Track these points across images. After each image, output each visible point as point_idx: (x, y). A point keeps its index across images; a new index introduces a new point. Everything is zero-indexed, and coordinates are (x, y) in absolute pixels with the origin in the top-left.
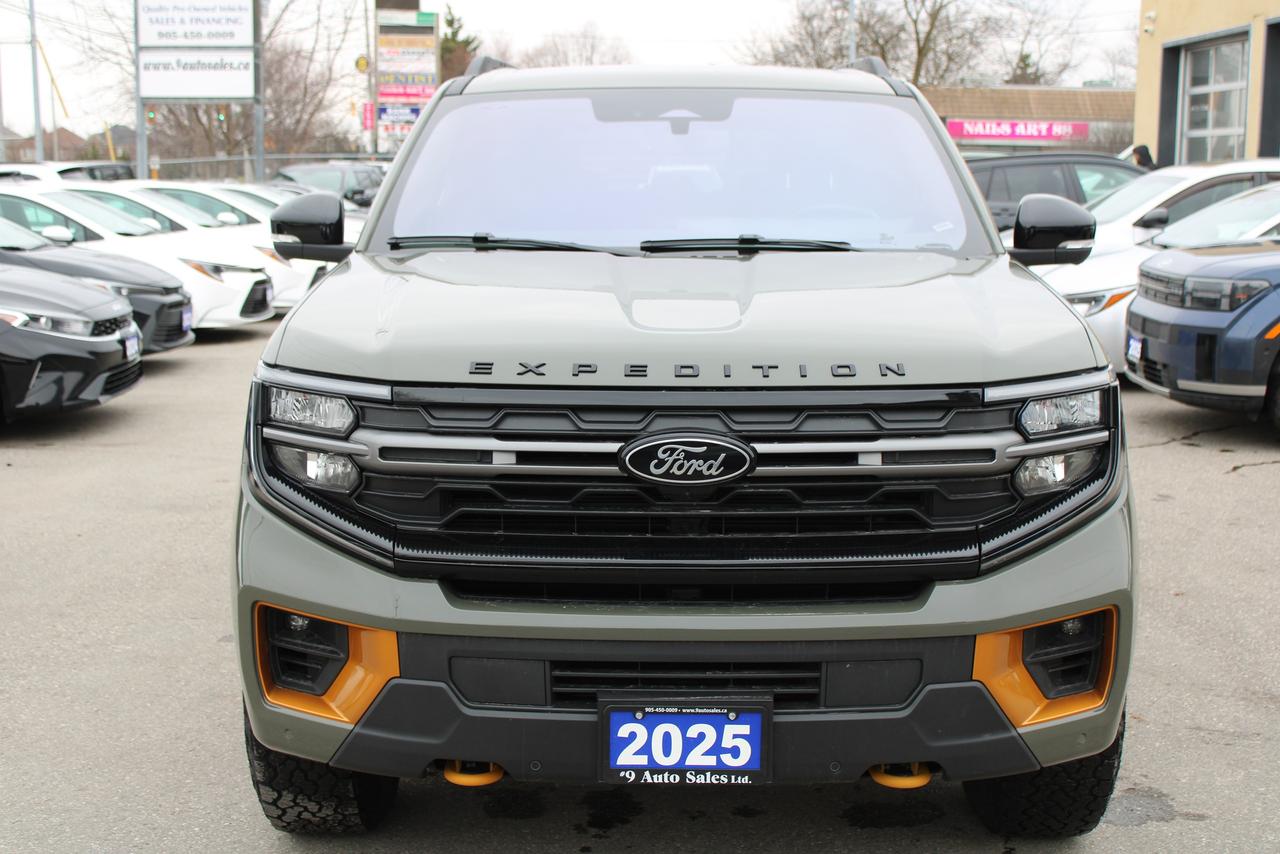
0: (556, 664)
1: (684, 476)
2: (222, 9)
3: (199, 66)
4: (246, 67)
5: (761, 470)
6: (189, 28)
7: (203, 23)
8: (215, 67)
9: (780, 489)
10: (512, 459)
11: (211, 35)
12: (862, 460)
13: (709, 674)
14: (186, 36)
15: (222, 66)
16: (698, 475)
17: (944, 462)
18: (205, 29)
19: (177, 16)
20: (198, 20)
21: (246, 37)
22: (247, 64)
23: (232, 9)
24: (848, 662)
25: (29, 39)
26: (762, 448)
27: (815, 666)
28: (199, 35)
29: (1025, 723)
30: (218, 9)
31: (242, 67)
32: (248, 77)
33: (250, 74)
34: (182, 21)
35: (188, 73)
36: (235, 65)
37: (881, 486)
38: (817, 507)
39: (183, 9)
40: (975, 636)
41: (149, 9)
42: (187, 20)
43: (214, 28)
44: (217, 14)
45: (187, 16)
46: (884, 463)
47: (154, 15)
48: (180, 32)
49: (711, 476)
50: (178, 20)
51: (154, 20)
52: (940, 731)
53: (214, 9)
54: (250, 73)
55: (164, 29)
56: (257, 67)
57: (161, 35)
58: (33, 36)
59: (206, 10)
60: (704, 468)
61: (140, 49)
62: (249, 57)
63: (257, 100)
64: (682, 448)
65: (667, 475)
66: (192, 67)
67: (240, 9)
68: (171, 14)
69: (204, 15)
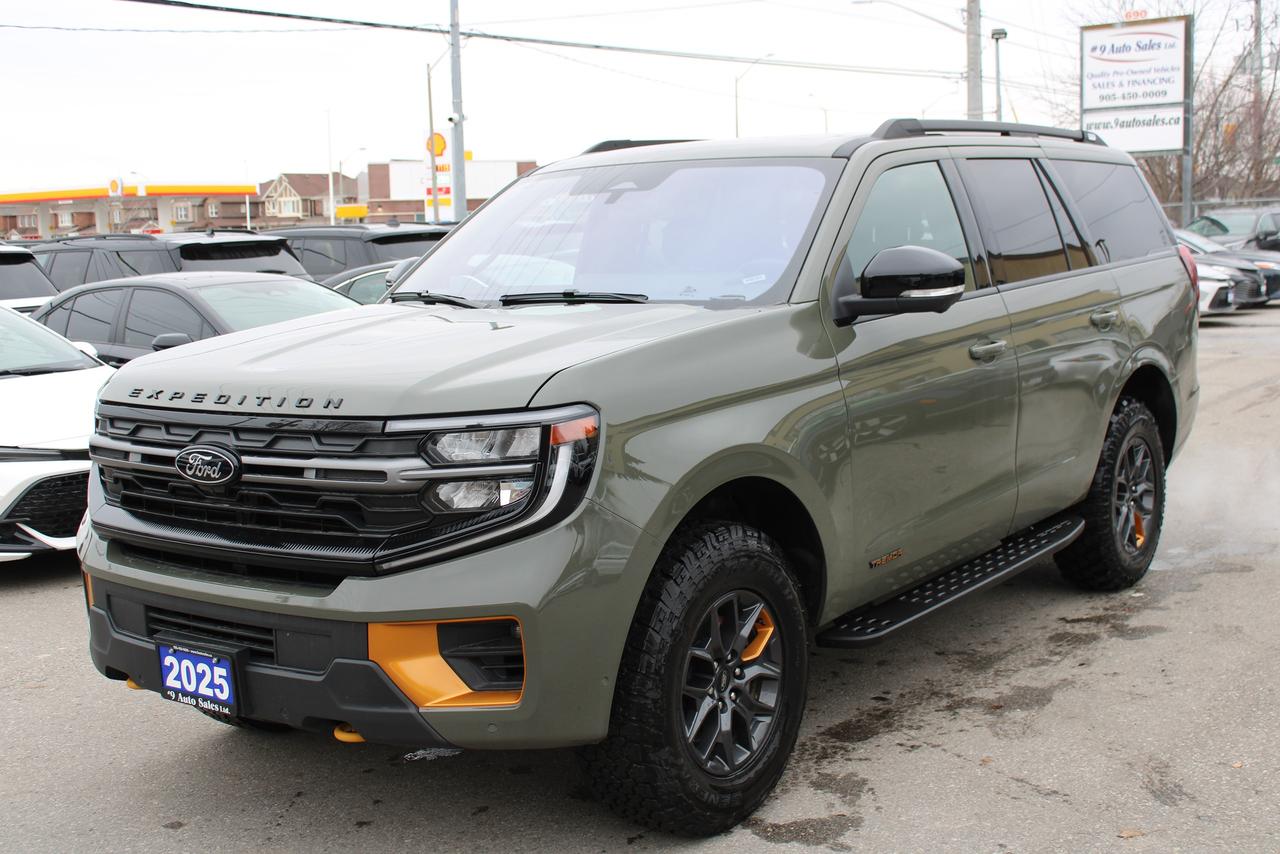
0: (149, 608)
1: (202, 478)
2: (1156, 70)
3: (1135, 123)
4: (1177, 122)
5: (247, 477)
6: (1127, 89)
7: (1139, 84)
8: (1149, 123)
9: (262, 492)
10: (139, 458)
11: (1146, 95)
12: (307, 474)
13: (219, 628)
14: (1124, 97)
15: (1154, 122)
16: (209, 477)
17: (356, 480)
18: (1140, 90)
19: (1117, 79)
20: (1135, 82)
21: (1176, 93)
22: (1178, 118)
23: (1165, 70)
24: (287, 631)
25: (995, 109)
26: (246, 459)
27: (269, 631)
28: (1135, 95)
29: (428, 704)
30: (1153, 71)
31: (1172, 121)
32: (1178, 131)
33: (1179, 129)
34: (1121, 85)
35: (1125, 130)
36: (1167, 121)
37: (320, 496)
38: (288, 508)
39: (1122, 74)
40: (367, 624)
41: (1092, 76)
42: (1125, 83)
43: (1149, 88)
44: (1152, 76)
45: (1125, 79)
46: (316, 477)
47: (1097, 81)
48: (1119, 94)
49: (215, 479)
50: (1117, 84)
51: (1097, 85)
52: (347, 697)
53: (1149, 71)
54: (1180, 127)
55: (1105, 92)
56: (1187, 121)
57: (1102, 98)
58: (999, 106)
59: (1142, 72)
60: (211, 472)
61: (1084, 111)
62: (1179, 113)
63: (1186, 151)
64: (201, 456)
65: (194, 476)
66: (1129, 125)
67: (1173, 69)
68: (1111, 79)
69: (1139, 77)
